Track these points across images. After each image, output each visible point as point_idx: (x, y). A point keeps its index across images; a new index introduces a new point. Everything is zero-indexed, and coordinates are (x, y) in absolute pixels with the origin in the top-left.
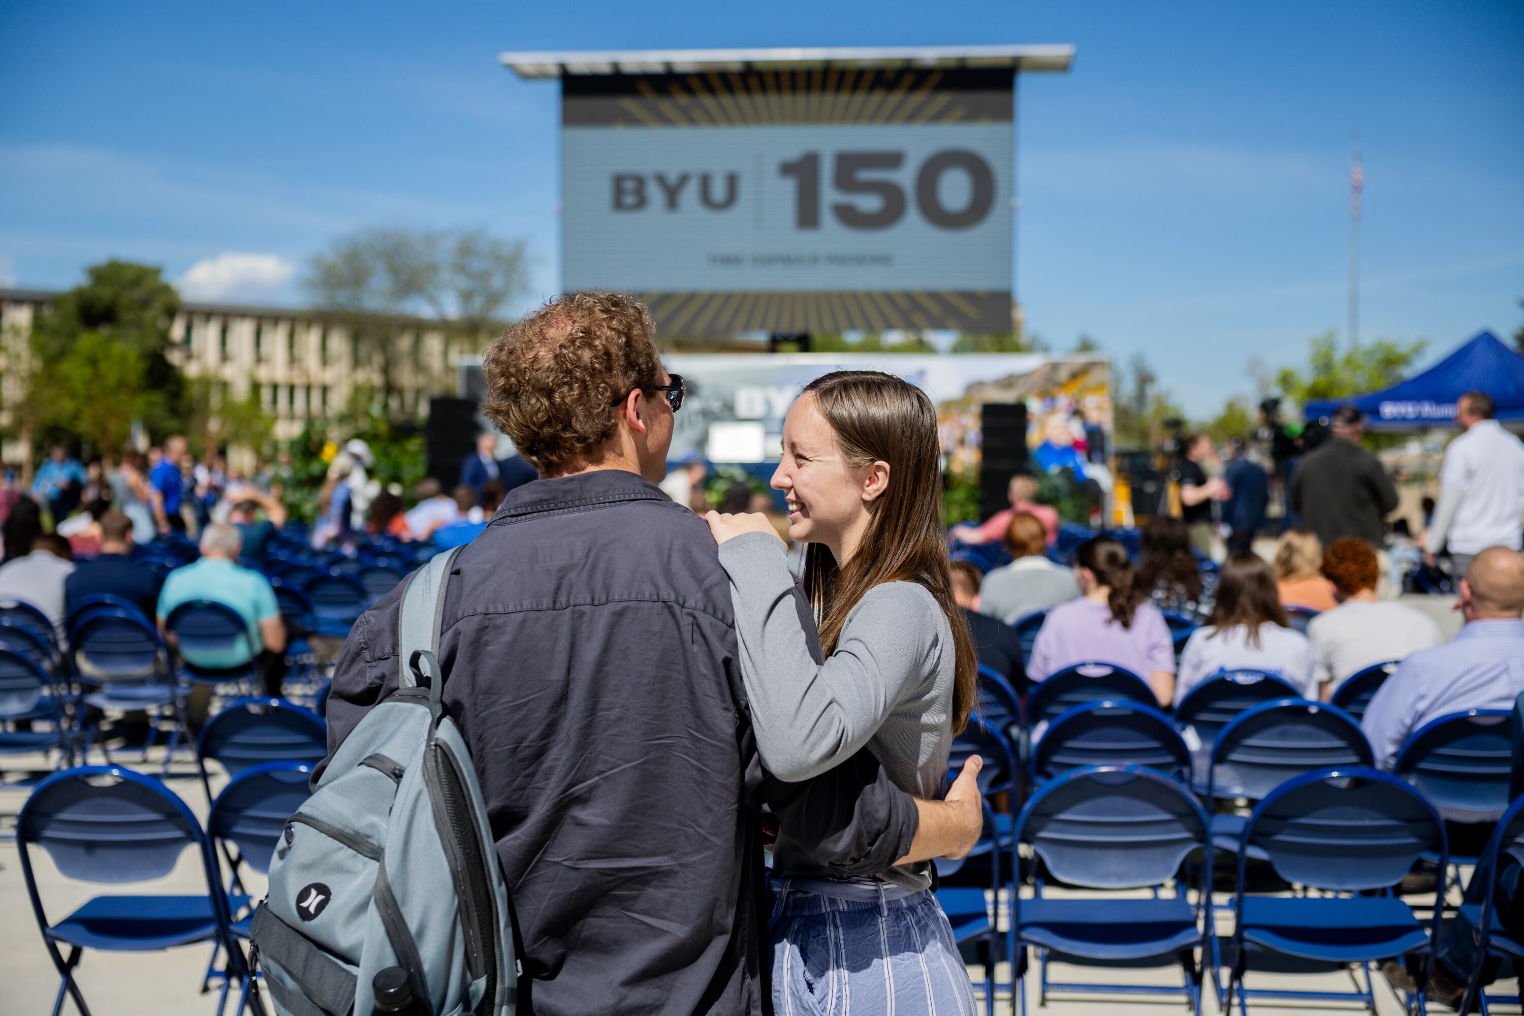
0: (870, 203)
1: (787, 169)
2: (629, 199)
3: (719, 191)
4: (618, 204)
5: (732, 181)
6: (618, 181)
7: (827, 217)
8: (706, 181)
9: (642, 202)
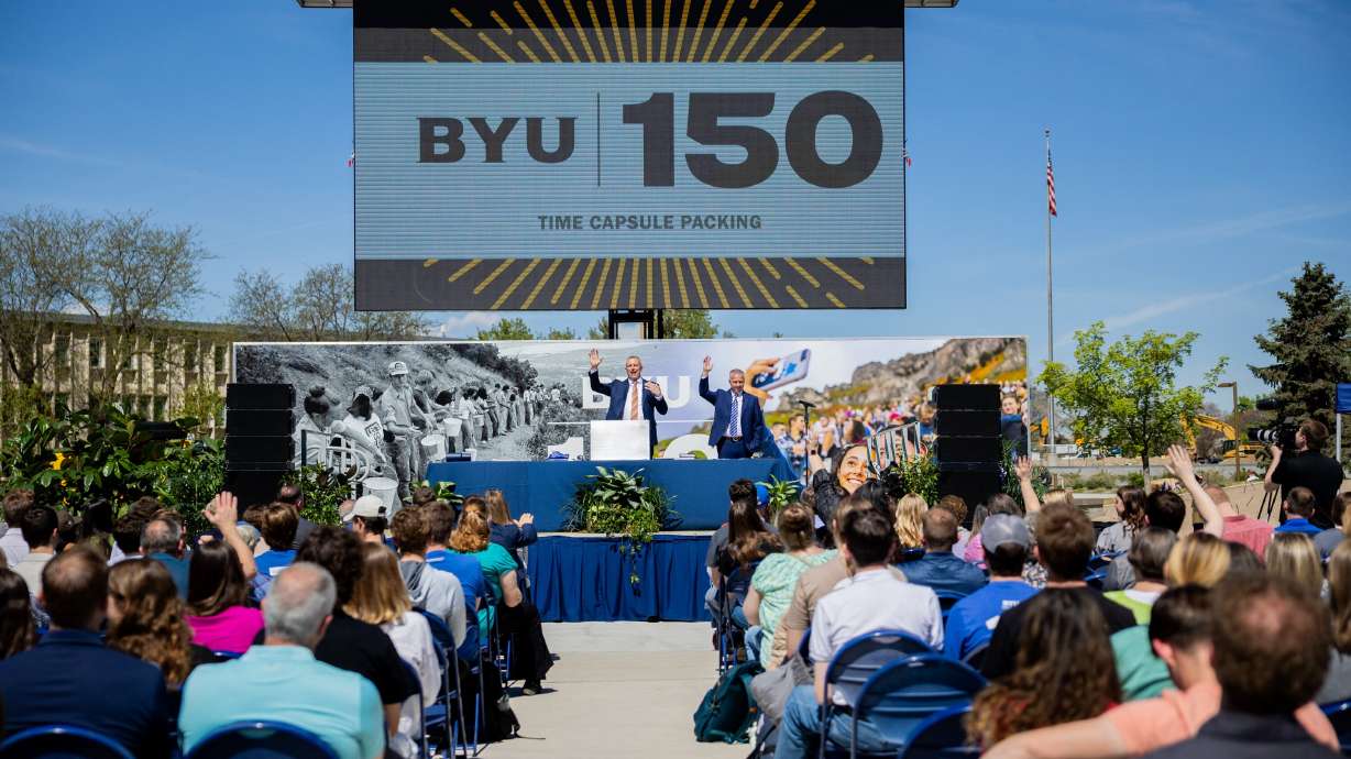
0: (733, 155)
1: (631, 114)
2: (441, 149)
3: (551, 140)
4: (427, 156)
5: (567, 126)
6: (427, 124)
7: (681, 170)
8: (534, 126)
9: (457, 152)
